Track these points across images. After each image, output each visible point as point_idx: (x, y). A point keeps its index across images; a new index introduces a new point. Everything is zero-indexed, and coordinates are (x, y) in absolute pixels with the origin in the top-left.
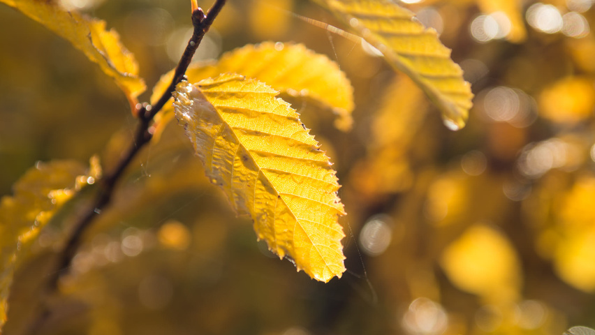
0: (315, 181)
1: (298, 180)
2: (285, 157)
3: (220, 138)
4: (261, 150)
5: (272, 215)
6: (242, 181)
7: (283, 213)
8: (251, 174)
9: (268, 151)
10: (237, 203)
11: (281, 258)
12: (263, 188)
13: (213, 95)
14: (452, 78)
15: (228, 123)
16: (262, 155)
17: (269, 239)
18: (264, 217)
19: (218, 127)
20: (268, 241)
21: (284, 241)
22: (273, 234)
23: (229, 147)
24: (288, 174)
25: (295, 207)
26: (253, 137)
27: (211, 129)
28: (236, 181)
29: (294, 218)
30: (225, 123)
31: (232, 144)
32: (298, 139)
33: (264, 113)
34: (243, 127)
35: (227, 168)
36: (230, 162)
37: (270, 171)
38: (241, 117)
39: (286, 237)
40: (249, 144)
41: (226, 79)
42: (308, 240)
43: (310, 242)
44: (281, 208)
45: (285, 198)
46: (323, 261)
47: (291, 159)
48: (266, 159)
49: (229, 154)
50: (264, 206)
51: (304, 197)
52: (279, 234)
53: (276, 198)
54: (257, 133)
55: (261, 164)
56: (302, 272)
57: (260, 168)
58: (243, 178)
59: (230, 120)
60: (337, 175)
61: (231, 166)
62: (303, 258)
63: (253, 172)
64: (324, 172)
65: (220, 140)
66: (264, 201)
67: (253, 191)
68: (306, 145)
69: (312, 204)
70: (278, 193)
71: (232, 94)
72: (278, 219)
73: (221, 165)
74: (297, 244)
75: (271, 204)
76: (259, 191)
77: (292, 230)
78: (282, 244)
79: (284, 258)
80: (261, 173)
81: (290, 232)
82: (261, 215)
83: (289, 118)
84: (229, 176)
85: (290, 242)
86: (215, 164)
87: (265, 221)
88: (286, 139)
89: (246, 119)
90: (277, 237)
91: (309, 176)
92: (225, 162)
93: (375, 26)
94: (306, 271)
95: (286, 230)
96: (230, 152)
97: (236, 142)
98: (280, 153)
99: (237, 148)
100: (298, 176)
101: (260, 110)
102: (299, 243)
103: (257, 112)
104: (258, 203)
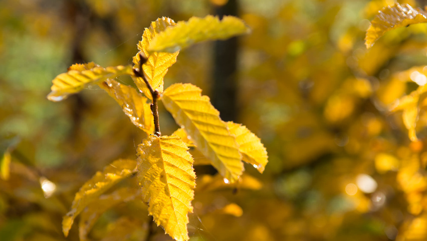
0: (186, 194)
1: (180, 192)
2: (179, 180)
3: (155, 164)
4: (172, 174)
5: (163, 205)
6: (155, 186)
7: (169, 205)
8: (162, 184)
9: (174, 175)
10: (147, 196)
11: (158, 226)
12: (164, 192)
13: (164, 144)
14: (236, 159)
15: (163, 159)
16: (171, 176)
17: (155, 216)
18: (157, 205)
19: (158, 159)
20: (154, 217)
21: (163, 219)
22: (159, 214)
23: (158, 170)
24: (177, 188)
25: (175, 204)
26: (170, 167)
27: (153, 160)
28: (153, 186)
29: (173, 209)
30: (162, 159)
31: (160, 169)
32: (188, 172)
33: (180, 157)
34: (169, 162)
35: (151, 179)
36: (154, 177)
37: (171, 185)
38: (169, 156)
39: (165, 217)
40: (168, 170)
41: (173, 138)
42: (176, 221)
43: (177, 222)
44: (169, 203)
45: (172, 199)
46: (181, 232)
47: (181, 181)
48: (171, 179)
49: (156, 173)
50: (161, 201)
51: (180, 200)
52: (163, 215)
53: (169, 198)
54: (173, 166)
55: (169, 181)
56: (168, 235)
57: (168, 182)
58: (156, 185)
59: (165, 157)
60: (194, 193)
61: (154, 179)
62: (170, 229)
63: (163, 184)
64: (190, 190)
65: (155, 166)
66: (161, 198)
67: (158, 192)
68: (190, 176)
69: (182, 204)
70: (171, 196)
71: (171, 145)
72: (165, 208)
73: (148, 177)
74: (170, 221)
75: (165, 200)
76: (162, 193)
77: (170, 214)
78: (162, 220)
79: (159, 226)
80: (167, 185)
81: (169, 215)
82: (157, 204)
83: (189, 162)
84: (149, 183)
85: (166, 220)
86: (146, 176)
87: (157, 208)
88: (184, 171)
89: (171, 158)
90: (161, 216)
91: (185, 191)
92: (151, 176)
93: (205, 129)
94: (170, 235)
95: (166, 214)
96: (157, 172)
97: (162, 168)
98: (179, 178)
99: (162, 171)
100: (181, 190)
101: (179, 155)
102: (171, 221)
103: (177, 156)
104: (158, 198)
